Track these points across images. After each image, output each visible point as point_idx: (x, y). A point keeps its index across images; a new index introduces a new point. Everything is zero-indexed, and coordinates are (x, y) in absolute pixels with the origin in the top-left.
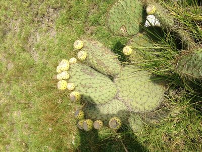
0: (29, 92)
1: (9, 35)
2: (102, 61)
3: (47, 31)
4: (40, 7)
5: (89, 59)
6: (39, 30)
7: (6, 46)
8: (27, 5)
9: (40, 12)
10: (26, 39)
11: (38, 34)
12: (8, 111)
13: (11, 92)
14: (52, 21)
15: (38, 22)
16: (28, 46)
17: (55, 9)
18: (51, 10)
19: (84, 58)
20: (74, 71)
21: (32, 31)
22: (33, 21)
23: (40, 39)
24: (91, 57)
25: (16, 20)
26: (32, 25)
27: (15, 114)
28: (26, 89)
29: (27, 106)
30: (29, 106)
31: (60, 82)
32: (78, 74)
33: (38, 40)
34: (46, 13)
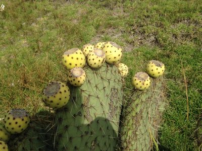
0: (53, 47)
1: (106, 10)
2: (141, 122)
3: (127, 42)
4: (150, 26)
5: (138, 97)
6: (125, 34)
7: (94, 11)
8: (146, 14)
9: (145, 27)
10: (109, 26)
11: (120, 35)
12: (26, 34)
13: (48, 31)
14: (141, 43)
15: (133, 30)
16: (103, 30)
17: (156, 41)
18: (153, 38)
19: (138, 86)
20: (109, 75)
21: (121, 28)
22: (132, 25)
23: (115, 39)
24: (144, 97)
25: (124, 11)
26: (127, 25)
27: (24, 42)
28: (55, 44)
29: (35, 50)
30: (37, 52)
31: (79, 51)
32: (106, 84)
33: (114, 37)
34: (146, 34)
